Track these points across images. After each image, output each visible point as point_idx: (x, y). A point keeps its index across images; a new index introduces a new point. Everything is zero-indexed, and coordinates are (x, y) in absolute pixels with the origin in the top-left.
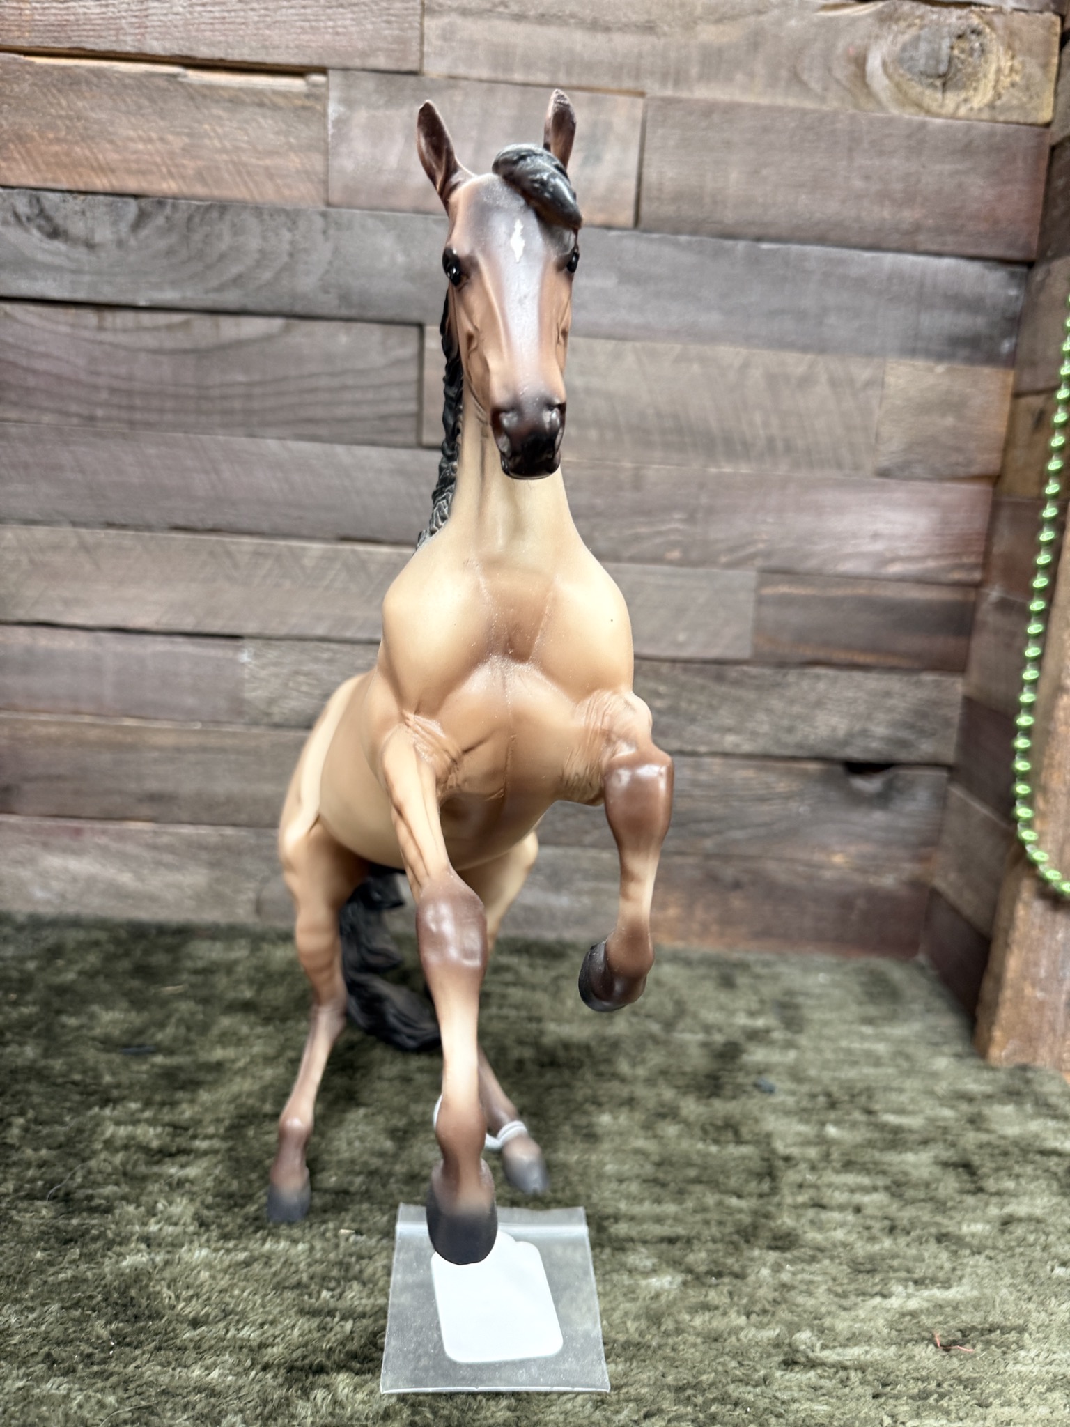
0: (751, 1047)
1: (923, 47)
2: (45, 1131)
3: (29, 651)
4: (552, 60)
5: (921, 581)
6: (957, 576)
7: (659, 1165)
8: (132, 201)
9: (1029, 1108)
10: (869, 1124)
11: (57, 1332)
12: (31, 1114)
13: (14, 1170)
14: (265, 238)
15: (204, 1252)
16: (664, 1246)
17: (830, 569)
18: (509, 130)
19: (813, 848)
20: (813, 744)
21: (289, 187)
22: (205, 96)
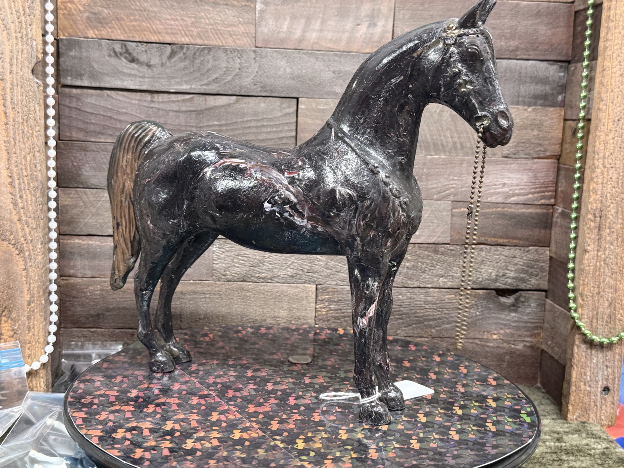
5: (526, 204)
6: (543, 201)
8: (168, 46)
9: (584, 435)
14: (228, 62)
17: (484, 200)
18: (336, 13)
19: (484, 332)
20: (481, 281)
21: (239, 39)
22: (202, 1)
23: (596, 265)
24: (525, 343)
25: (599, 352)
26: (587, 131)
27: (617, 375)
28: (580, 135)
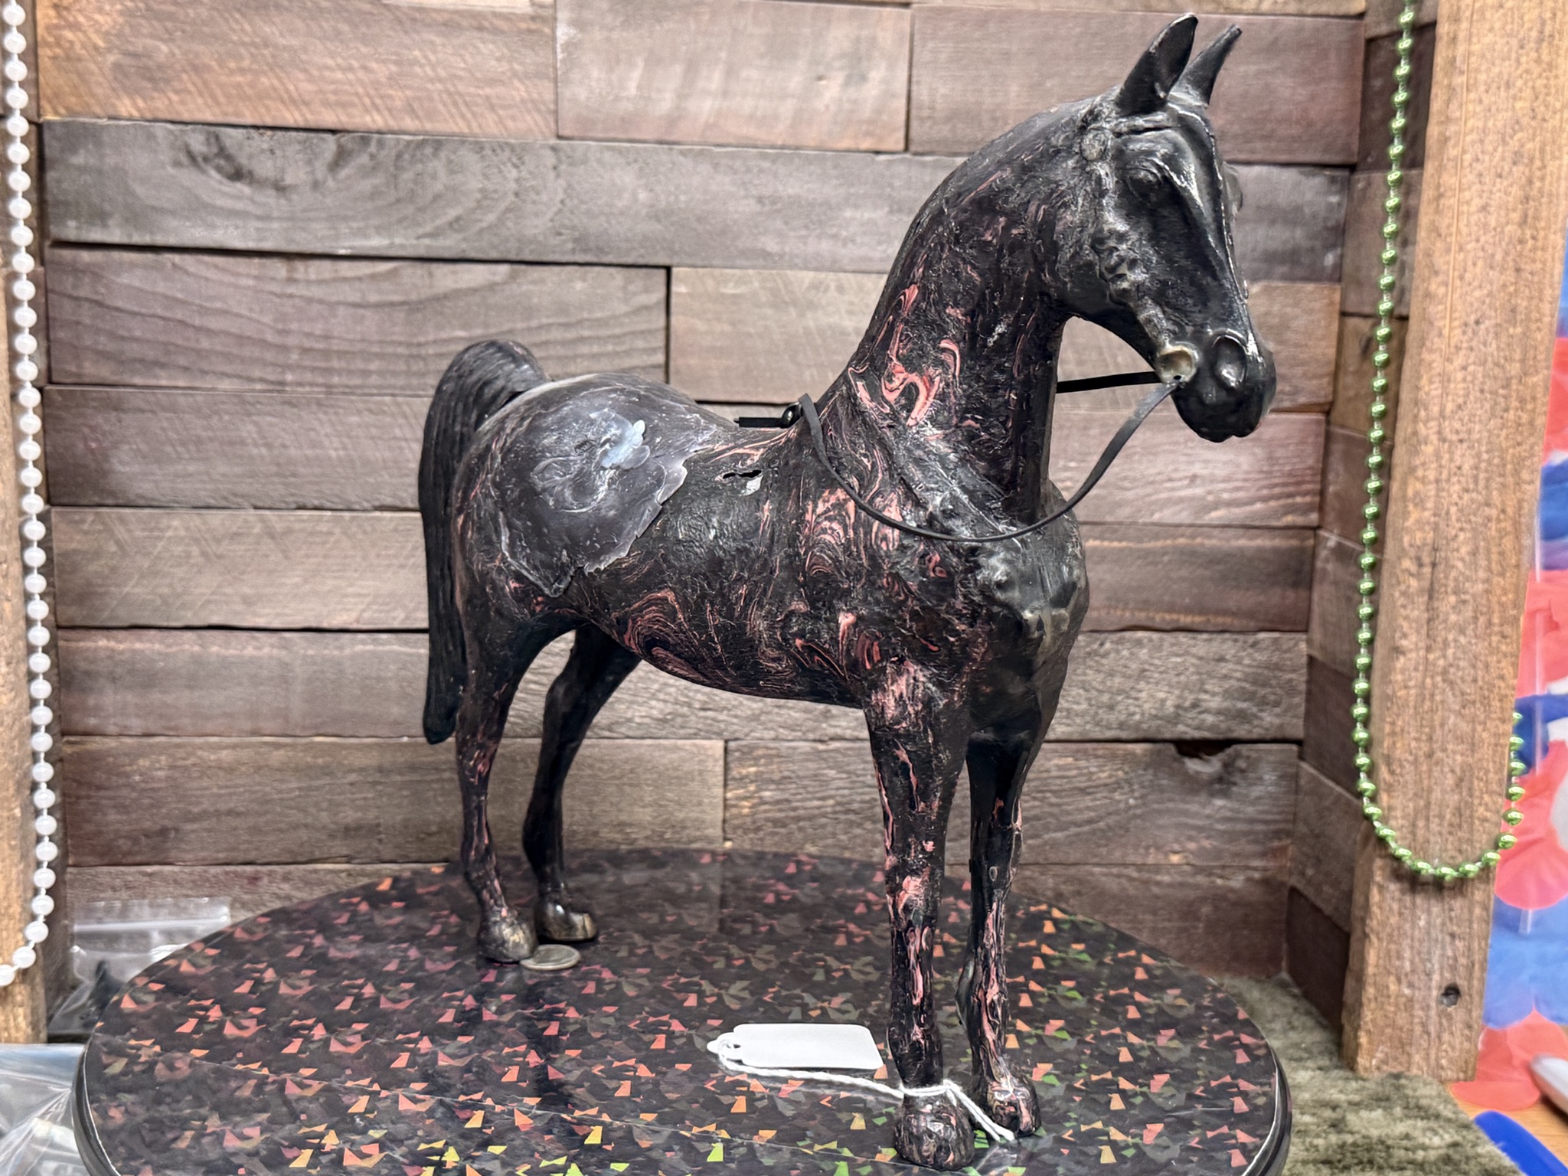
3: (197, 660)
5: (1248, 527)
6: (1289, 519)
8: (328, 136)
9: (1398, 1111)
14: (486, 176)
17: (1144, 518)
18: (763, 49)
19: (1147, 848)
20: (1140, 722)
21: (513, 118)
22: (414, 20)
23: (1423, 686)
24: (1250, 873)
25: (1433, 902)
26: (1398, 345)
27: (1477, 957)
28: (1380, 357)
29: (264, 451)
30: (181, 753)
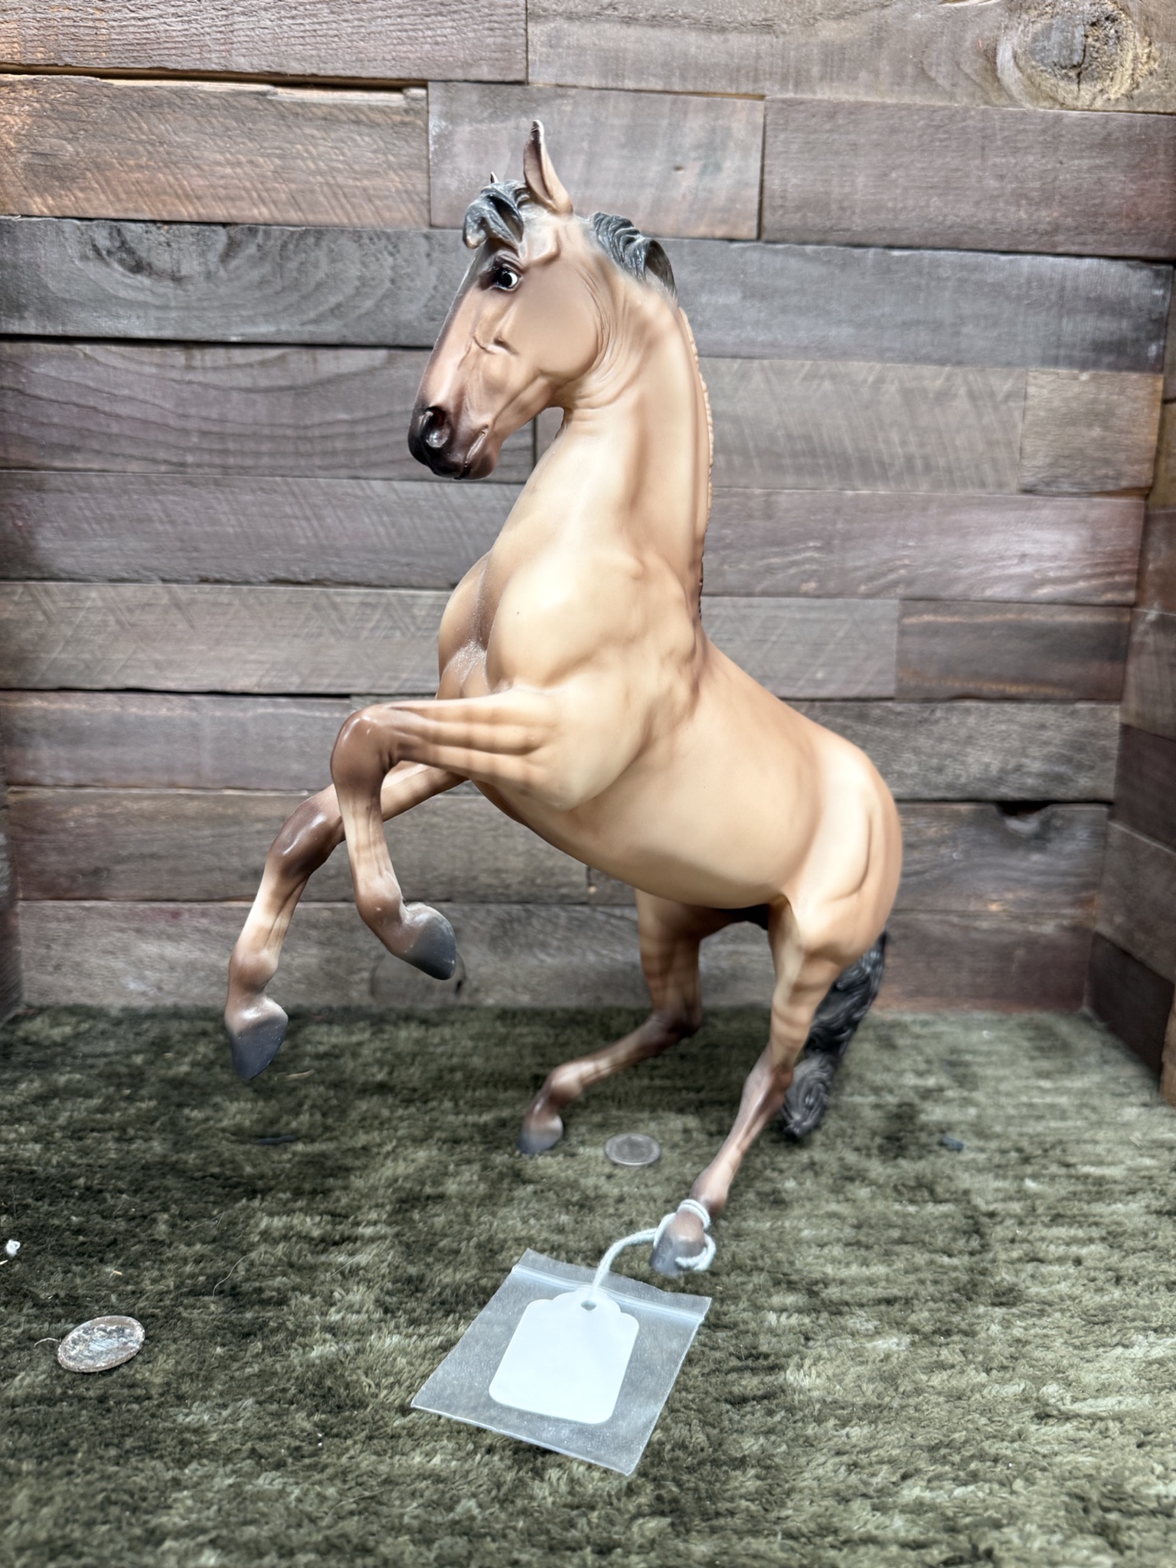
0: (928, 1106)
1: (1056, 36)
2: (194, 1226)
3: (118, 719)
4: (665, 65)
5: (1071, 604)
6: (1109, 597)
7: (858, 1227)
8: (220, 229)
10: (1070, 1177)
11: (256, 1428)
12: (174, 1209)
13: (171, 1266)
14: (363, 264)
15: (396, 1338)
16: (883, 1308)
17: (976, 594)
18: (623, 140)
19: (968, 897)
20: (966, 783)
21: (389, 208)
22: (297, 114)
24: (1060, 920)
29: (168, 527)
30: (107, 802)
